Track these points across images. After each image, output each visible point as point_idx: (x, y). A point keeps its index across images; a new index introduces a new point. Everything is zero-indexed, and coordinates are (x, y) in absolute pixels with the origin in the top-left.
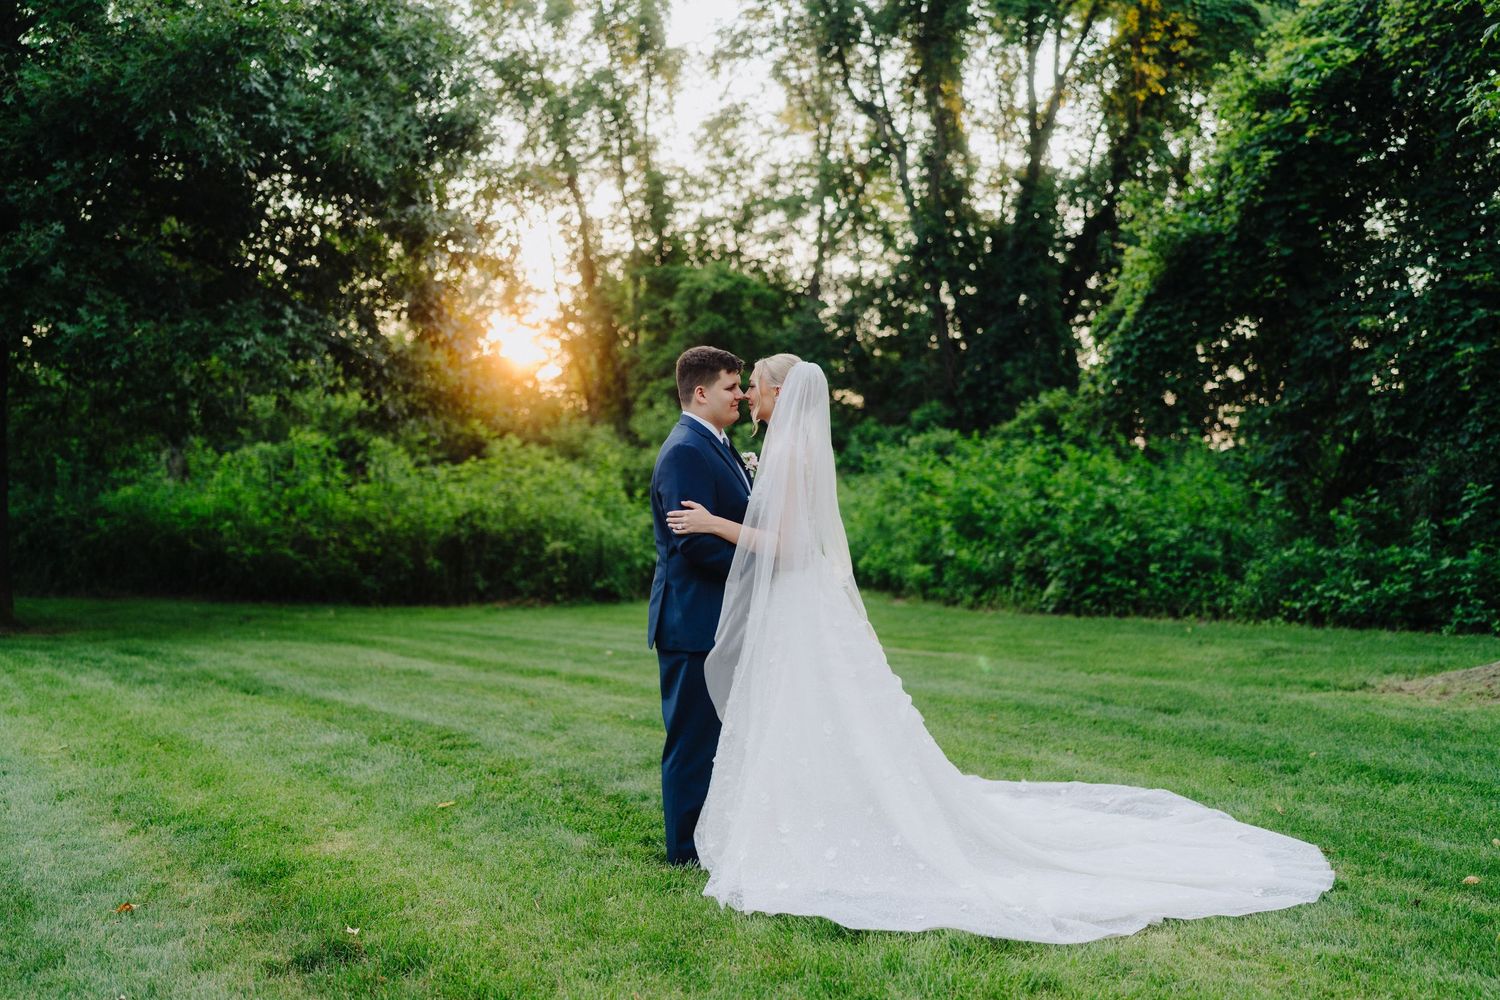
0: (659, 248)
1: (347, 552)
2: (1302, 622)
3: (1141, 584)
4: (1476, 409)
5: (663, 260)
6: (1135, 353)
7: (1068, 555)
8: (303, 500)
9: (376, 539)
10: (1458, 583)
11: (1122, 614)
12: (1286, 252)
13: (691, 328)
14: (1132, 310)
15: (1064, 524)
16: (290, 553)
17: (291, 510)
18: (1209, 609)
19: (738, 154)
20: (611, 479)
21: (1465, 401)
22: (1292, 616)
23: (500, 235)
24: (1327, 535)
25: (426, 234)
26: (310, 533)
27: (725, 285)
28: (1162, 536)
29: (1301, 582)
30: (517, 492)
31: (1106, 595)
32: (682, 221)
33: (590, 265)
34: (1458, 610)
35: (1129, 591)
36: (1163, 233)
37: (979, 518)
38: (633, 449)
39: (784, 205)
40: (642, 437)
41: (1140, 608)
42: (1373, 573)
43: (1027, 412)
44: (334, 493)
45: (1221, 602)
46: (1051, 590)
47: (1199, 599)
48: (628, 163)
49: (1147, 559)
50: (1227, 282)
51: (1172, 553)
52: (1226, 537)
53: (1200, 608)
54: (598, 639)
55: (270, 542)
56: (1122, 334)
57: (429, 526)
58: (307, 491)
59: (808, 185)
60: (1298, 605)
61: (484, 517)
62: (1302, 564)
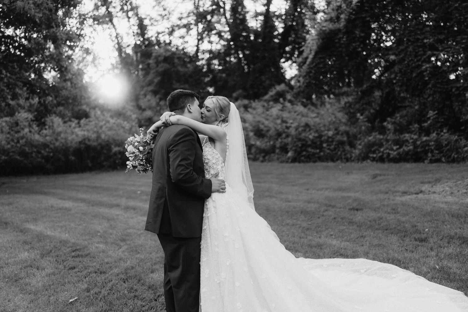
0: (143, 42)
1: (40, 156)
2: (377, 161)
3: (320, 151)
4: (430, 86)
5: (145, 46)
6: (313, 71)
7: (295, 142)
8: (22, 138)
9: (50, 150)
10: (429, 145)
11: (315, 162)
12: (363, 35)
13: (157, 69)
14: (311, 57)
15: (292, 131)
16: (18, 158)
17: (18, 142)
18: (345, 158)
19: (168, 9)
20: (134, 124)
21: (426, 83)
22: (374, 159)
23: (87, 38)
24: (383, 131)
25: (58, 39)
26: (25, 150)
27: (168, 54)
28: (327, 134)
29: (376, 147)
30: (100, 131)
31: (309, 155)
32: (151, 33)
33: (120, 49)
34: (430, 155)
35: (317, 153)
36: (321, 30)
37: (262, 130)
38: (140, 112)
39: (185, 26)
40: (143, 107)
41: (321, 159)
42: (400, 143)
43: (272, 93)
44: (34, 134)
45: (349, 156)
46: (290, 154)
47: (341, 155)
48: (130, 14)
49: (322, 142)
50: (343, 46)
51: (330, 140)
52: (347, 133)
53: (341, 158)
54: (134, 185)
55: (11, 154)
56: (309, 65)
57: (69, 145)
58: (23, 134)
59: (192, 20)
60: (375, 156)
61: (89, 140)
62: (375, 142)
